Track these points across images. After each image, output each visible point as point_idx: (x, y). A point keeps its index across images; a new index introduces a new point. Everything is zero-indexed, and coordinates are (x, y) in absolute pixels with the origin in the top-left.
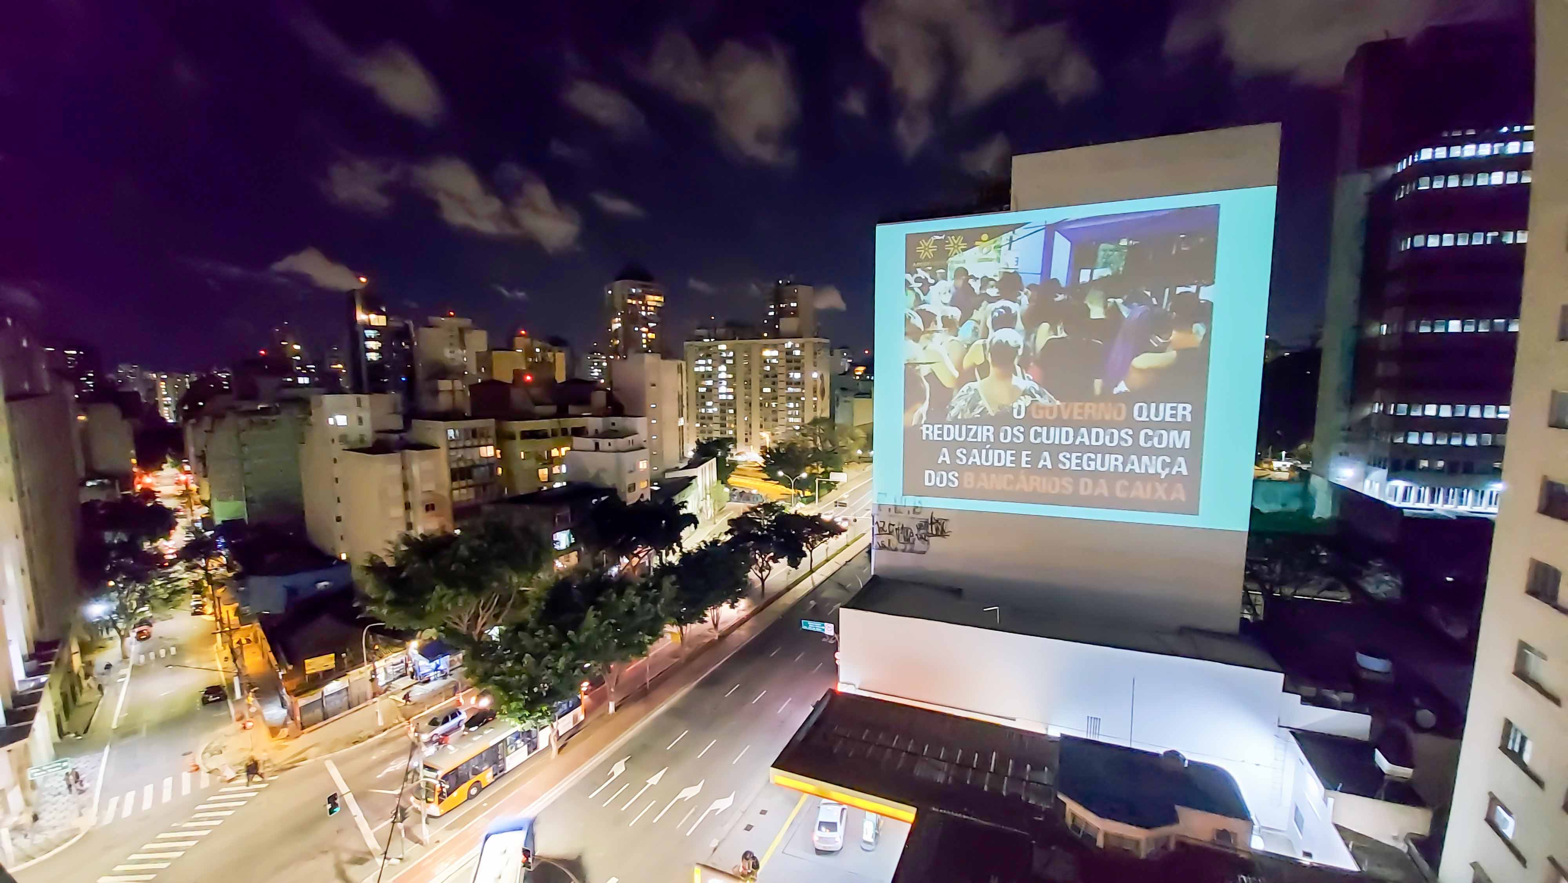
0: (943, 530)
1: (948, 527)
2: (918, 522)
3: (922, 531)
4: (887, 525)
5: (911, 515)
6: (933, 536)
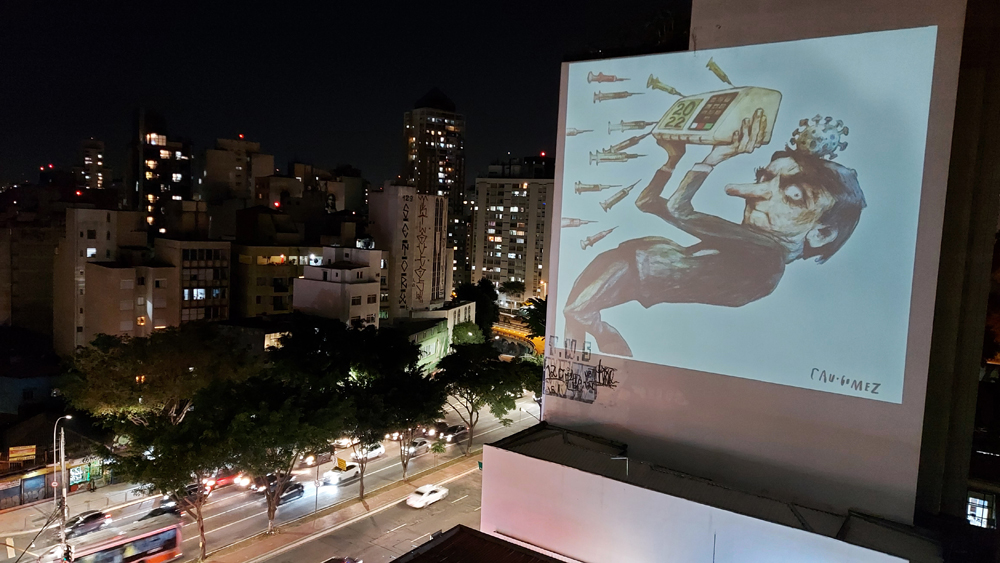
0: (610, 381)
1: (615, 377)
2: (586, 369)
3: (589, 380)
4: (557, 370)
5: (580, 361)
6: (600, 384)
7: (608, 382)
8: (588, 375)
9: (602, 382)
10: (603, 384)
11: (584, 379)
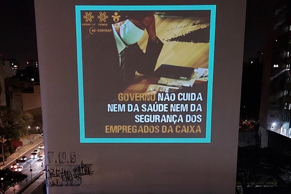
0: (89, 171)
1: (92, 169)
2: (73, 168)
3: (76, 173)
4: (55, 171)
5: (70, 163)
6: (84, 175)
7: (88, 173)
8: (75, 171)
9: (84, 173)
10: (85, 174)
11: (73, 173)
